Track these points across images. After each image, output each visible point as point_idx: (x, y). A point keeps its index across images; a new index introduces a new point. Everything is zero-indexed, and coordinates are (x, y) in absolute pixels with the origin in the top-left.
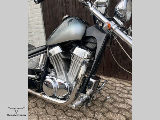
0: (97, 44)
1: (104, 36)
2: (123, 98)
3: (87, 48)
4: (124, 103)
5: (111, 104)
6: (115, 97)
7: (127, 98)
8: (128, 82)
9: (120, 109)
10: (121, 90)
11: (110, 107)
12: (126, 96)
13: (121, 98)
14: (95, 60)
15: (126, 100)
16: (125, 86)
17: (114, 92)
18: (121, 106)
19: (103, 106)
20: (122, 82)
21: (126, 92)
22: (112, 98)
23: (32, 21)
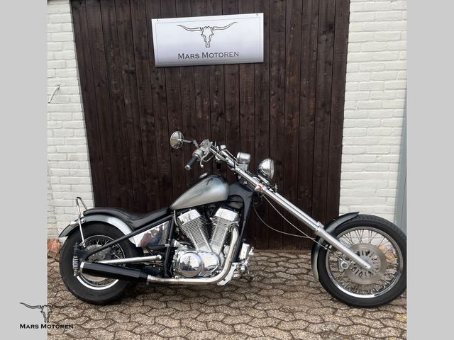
0: (244, 203)
1: (250, 194)
2: (273, 273)
3: (232, 209)
4: (275, 277)
5: (261, 281)
6: (261, 273)
7: (278, 272)
8: (271, 253)
9: (273, 285)
10: (265, 264)
11: (261, 285)
12: (275, 269)
13: (271, 272)
14: (245, 222)
15: (277, 274)
16: (270, 258)
17: (257, 268)
18: (273, 281)
19: (251, 287)
20: (263, 254)
21: (274, 264)
22: (259, 276)
23: (56, 152)
